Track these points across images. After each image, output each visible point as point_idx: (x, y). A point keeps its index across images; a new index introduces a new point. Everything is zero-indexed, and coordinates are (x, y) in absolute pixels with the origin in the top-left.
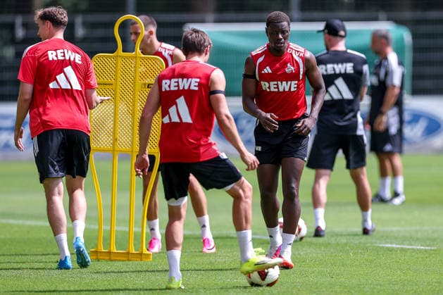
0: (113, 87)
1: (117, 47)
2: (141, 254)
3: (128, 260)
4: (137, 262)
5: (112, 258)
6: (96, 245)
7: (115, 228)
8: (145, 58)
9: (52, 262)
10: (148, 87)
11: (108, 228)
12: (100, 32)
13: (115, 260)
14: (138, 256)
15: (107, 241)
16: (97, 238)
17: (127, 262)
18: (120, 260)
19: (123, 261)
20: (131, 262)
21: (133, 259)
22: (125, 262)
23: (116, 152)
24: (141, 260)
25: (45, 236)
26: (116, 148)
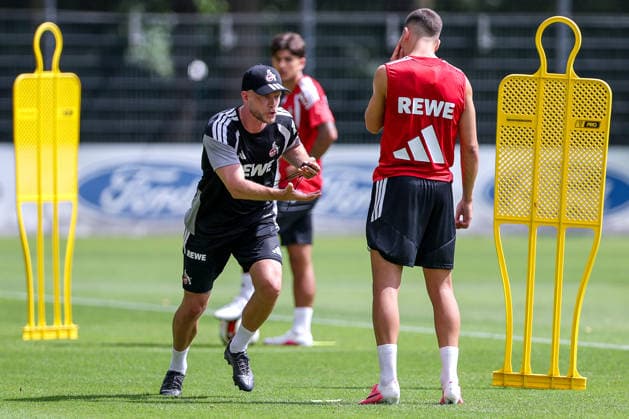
0: (532, 125)
1: (538, 65)
2: (570, 379)
3: (550, 388)
4: (563, 392)
5: (527, 385)
6: (503, 365)
7: (531, 339)
8: (581, 81)
9: (435, 389)
10: (585, 126)
11: (522, 339)
12: (515, 42)
13: (530, 388)
14: (566, 382)
15: (519, 358)
16: (504, 354)
17: (548, 391)
18: (537, 388)
19: (543, 389)
20: (554, 392)
21: (557, 387)
22: (545, 391)
23: (534, 224)
24: (570, 389)
25: (425, 348)
26: (535, 218)
